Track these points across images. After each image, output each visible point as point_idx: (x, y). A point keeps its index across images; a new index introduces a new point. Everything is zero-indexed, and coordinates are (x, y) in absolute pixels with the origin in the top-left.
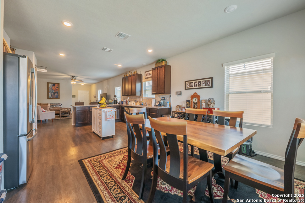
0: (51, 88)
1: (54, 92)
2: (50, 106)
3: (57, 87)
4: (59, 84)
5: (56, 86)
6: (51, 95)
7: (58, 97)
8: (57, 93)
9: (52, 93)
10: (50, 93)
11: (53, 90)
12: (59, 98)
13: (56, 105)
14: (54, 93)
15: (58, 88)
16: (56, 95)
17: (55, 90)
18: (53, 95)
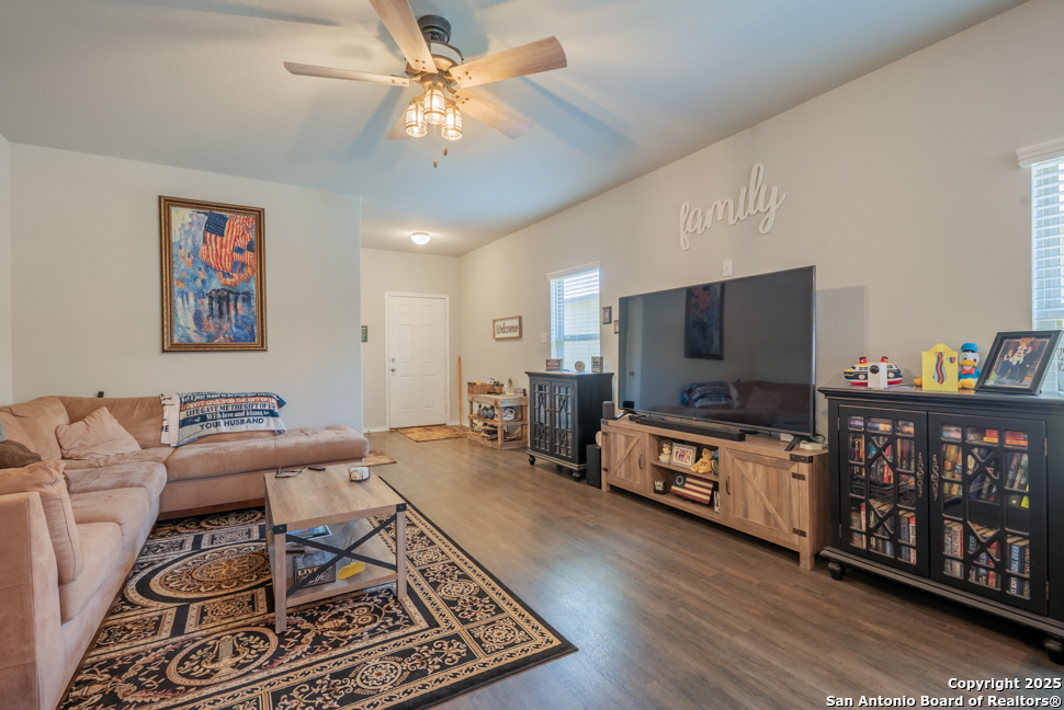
0: (195, 252)
1: (216, 284)
2: (183, 423)
3: (242, 243)
4: (259, 215)
5: (236, 226)
6: (197, 318)
7: (252, 339)
8: (247, 298)
9: (199, 295)
10: (184, 294)
11: (207, 266)
12: (262, 347)
13: (238, 408)
14: (222, 299)
15: (249, 256)
16: (240, 312)
17: (228, 266)
18: (211, 315)
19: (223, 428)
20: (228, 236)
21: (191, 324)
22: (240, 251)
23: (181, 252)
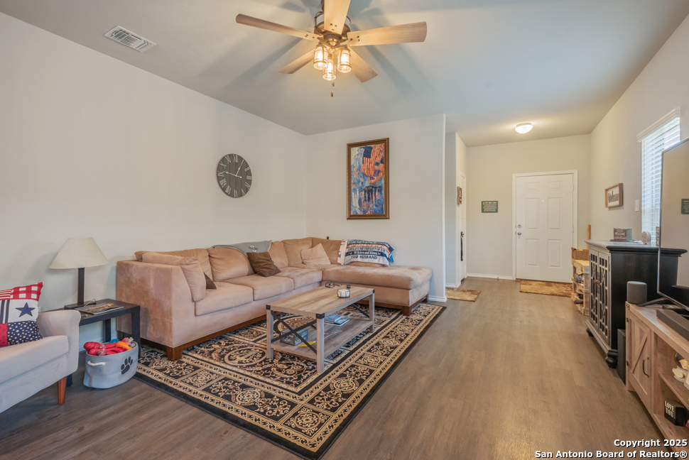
0: (359, 169)
1: (367, 184)
2: (347, 254)
3: (378, 159)
4: (385, 142)
5: (377, 150)
6: (360, 202)
8: (380, 191)
9: (361, 190)
10: (355, 190)
11: (364, 175)
12: (387, 217)
13: (367, 250)
14: (370, 191)
15: (382, 166)
16: (377, 198)
17: (372, 173)
18: (365, 200)
19: (359, 259)
20: (372, 157)
21: (357, 205)
22: (377, 164)
23: (354, 170)
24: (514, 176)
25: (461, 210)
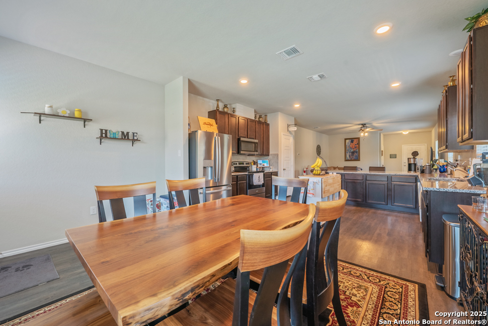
0: (349, 146)
1: (352, 151)
3: (356, 143)
4: (358, 139)
5: (355, 142)
6: (349, 156)
7: (358, 159)
8: (357, 152)
9: (350, 152)
10: (348, 152)
11: (351, 148)
12: (359, 160)
14: (353, 153)
15: (357, 145)
16: (356, 155)
17: (354, 147)
18: (351, 155)
20: (354, 143)
23: (347, 146)
24: (403, 145)
25: (383, 157)
